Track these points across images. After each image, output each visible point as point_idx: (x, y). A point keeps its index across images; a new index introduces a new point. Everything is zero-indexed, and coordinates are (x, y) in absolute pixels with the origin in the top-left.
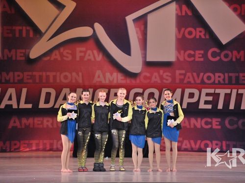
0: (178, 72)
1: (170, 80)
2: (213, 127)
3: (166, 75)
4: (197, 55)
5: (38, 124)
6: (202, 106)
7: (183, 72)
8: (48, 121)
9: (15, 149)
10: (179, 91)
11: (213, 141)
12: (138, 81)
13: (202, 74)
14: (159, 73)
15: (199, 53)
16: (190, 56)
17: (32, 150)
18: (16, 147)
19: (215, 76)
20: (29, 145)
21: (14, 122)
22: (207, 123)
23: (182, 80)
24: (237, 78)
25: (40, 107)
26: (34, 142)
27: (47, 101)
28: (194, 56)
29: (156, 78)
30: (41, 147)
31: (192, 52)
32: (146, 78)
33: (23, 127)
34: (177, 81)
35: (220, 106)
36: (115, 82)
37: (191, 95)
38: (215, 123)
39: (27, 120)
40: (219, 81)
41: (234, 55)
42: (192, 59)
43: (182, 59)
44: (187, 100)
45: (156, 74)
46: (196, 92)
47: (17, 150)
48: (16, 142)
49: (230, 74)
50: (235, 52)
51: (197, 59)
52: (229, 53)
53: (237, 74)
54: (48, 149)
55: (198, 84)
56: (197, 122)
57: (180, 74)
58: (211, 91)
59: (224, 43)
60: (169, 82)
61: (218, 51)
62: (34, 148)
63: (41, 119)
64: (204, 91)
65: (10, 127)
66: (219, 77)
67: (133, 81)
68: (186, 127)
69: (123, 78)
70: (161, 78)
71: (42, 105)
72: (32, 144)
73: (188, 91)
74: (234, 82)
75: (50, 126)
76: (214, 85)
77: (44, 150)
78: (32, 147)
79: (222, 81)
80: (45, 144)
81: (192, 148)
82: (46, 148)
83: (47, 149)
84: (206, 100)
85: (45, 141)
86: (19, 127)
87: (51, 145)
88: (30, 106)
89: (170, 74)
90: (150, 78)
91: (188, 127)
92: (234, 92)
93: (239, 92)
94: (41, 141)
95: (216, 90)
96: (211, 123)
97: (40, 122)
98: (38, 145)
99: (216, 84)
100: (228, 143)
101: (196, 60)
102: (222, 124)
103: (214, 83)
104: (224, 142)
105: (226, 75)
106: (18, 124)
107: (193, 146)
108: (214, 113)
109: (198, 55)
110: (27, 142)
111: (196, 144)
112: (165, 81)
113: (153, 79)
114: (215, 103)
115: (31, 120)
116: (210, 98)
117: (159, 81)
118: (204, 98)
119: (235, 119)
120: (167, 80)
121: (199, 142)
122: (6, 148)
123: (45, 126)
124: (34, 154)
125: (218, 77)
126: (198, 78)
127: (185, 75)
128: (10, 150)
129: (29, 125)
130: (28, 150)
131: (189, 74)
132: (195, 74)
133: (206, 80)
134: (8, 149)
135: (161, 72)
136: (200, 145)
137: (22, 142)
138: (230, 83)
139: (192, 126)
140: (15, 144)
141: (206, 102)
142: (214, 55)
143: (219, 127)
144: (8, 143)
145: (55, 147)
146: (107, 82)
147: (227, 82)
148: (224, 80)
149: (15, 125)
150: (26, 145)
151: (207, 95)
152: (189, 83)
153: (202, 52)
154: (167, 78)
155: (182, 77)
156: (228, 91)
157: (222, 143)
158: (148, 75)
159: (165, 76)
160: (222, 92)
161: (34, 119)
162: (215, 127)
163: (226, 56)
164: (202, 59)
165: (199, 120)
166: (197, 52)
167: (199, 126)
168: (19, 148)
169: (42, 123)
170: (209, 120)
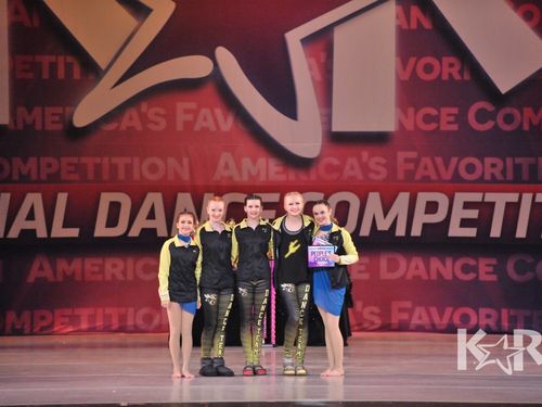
0: (401, 156)
1: (384, 172)
2: (481, 278)
3: (376, 161)
4: (444, 119)
5: (93, 273)
6: (455, 230)
7: (413, 155)
8: (114, 266)
9: (42, 329)
10: (403, 199)
11: (481, 310)
12: (313, 176)
13: (454, 160)
14: (359, 158)
15: (447, 114)
16: (428, 119)
17: (80, 331)
18: (44, 323)
19: (483, 164)
20: (75, 320)
21: (40, 269)
22: (466, 269)
23: (410, 174)
24: (534, 169)
25: (97, 234)
26: (84, 313)
27: (112, 221)
28: (437, 119)
29: (352, 168)
30: (99, 323)
31: (434, 112)
32: (330, 168)
33: (60, 278)
34: (401, 176)
35: (496, 232)
36: (263, 178)
37: (432, 207)
38: (485, 269)
39: (70, 264)
40: (493, 175)
41: (525, 118)
42: (433, 126)
43: (409, 126)
44: (421, 218)
45: (352, 161)
46: (441, 199)
47: (47, 330)
48: (45, 312)
49: (518, 160)
50: (528, 111)
51: (444, 127)
52: (516, 112)
53: (532, 160)
54: (115, 326)
55: (445, 181)
56: (444, 265)
57: (407, 160)
58: (476, 197)
59: (503, 90)
60: (381, 177)
61: (489, 107)
62: (84, 326)
63: (99, 261)
64: (460, 198)
65: (31, 279)
66: (493, 166)
67: (303, 177)
68: (420, 277)
69: (280, 169)
70: (365, 168)
71: (101, 230)
72: (79, 316)
73: (423, 198)
74: (525, 176)
75: (120, 277)
76: (482, 185)
77: (107, 329)
78: (79, 324)
79: (499, 176)
80: (107, 317)
81: (433, 325)
82: (110, 326)
83: (113, 328)
84: (465, 216)
85: (108, 311)
86: (51, 278)
87: (123, 318)
88: (74, 232)
89: (384, 161)
90: (340, 169)
91: (425, 277)
92: (527, 198)
93: (537, 200)
94: (100, 311)
95: (487, 194)
96: (475, 269)
97: (96, 269)
98: (92, 318)
99: (487, 182)
100: (512, 312)
101: (442, 128)
102: (499, 270)
103: (481, 179)
104: (504, 312)
105: (509, 161)
106: (48, 273)
107: (436, 320)
108: (481, 245)
109: (447, 119)
110: (68, 312)
111: (441, 315)
112: (372, 176)
113: (347, 172)
114: (483, 223)
115: (76, 264)
116: (473, 214)
117: (360, 177)
118: (459, 213)
119: (530, 260)
120: (378, 173)
121: (449, 311)
122: (23, 325)
123: (108, 277)
124: (84, 339)
125: (490, 166)
126: (447, 169)
127: (417, 162)
128: (31, 330)
129: (73, 274)
130: (70, 329)
131: (426, 160)
132: (439, 160)
133: (463, 174)
134: (27, 331)
135: (365, 155)
136: (451, 318)
137: (57, 312)
138: (517, 179)
139: (434, 276)
140: (43, 318)
141: (465, 223)
142: (482, 116)
143: (494, 278)
144: (26, 314)
145: (130, 323)
146: (245, 178)
147: (510, 176)
148: (504, 172)
149: (42, 274)
150: (67, 320)
151: (467, 205)
152: (426, 179)
153: (455, 111)
154: (380, 168)
155: (411, 166)
156: (513, 197)
157: (500, 312)
158: (335, 162)
159: (372, 165)
160: (500, 200)
161: (83, 261)
162: (483, 277)
163: (509, 119)
164: (455, 127)
165: (449, 262)
166: (445, 111)
167: (448, 276)
168: (51, 325)
169: (102, 271)
170: (472, 262)
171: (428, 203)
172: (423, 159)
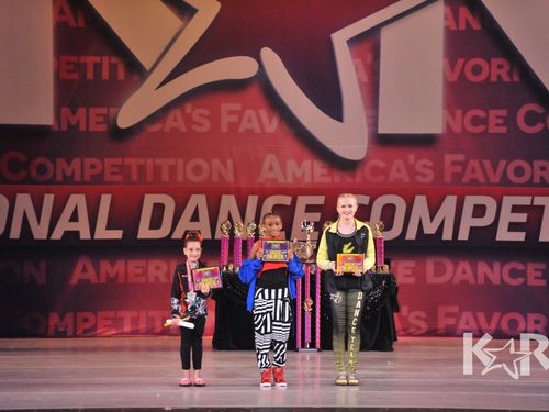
0: (449, 158)
1: (431, 176)
2: (529, 283)
3: (422, 163)
4: (493, 120)
5: (136, 275)
6: (503, 235)
7: (461, 157)
8: (157, 268)
9: (86, 331)
10: (450, 203)
11: (529, 315)
12: (359, 179)
13: (502, 163)
14: (406, 160)
15: (496, 116)
16: (476, 121)
17: (122, 333)
18: (87, 326)
19: (532, 167)
20: (117, 322)
21: (83, 271)
22: (514, 273)
23: (457, 177)
25: (140, 236)
26: (127, 315)
27: (156, 223)
28: (485, 121)
29: (398, 172)
30: (143, 326)
31: (481, 114)
32: (376, 171)
33: (103, 281)
35: (545, 236)
36: (307, 180)
37: (479, 211)
38: (534, 273)
39: (113, 266)
40: (542, 178)
42: (481, 128)
43: (457, 129)
44: (468, 222)
45: (399, 163)
46: (489, 202)
47: (89, 333)
48: (89, 315)
51: (493, 130)
54: (158, 330)
55: (494, 185)
56: (492, 269)
57: (454, 163)
58: (525, 201)
60: (428, 180)
61: (539, 110)
62: (127, 329)
63: (142, 263)
64: (509, 201)
65: (74, 281)
66: (543, 169)
67: (349, 179)
68: (467, 281)
69: (325, 171)
70: (412, 171)
71: (144, 232)
72: (122, 319)
73: (471, 201)
75: (163, 280)
76: (531, 188)
77: (150, 332)
78: (122, 326)
81: (480, 330)
82: (153, 328)
84: (513, 220)
85: (151, 313)
86: (94, 281)
88: (117, 234)
89: (430, 163)
90: (386, 172)
91: (472, 281)
94: (143, 313)
95: (536, 198)
96: (523, 274)
97: (139, 271)
98: (135, 321)
99: (536, 185)
101: (490, 131)
103: (530, 183)
106: (91, 274)
107: (483, 324)
108: (530, 249)
109: (495, 121)
110: (111, 314)
111: (489, 321)
112: (419, 179)
113: (394, 175)
114: (532, 227)
115: (120, 266)
116: (522, 218)
117: (407, 179)
118: (507, 217)
120: (424, 175)
121: (497, 315)
122: (66, 327)
123: (152, 280)
124: (127, 342)
125: (539, 169)
126: (495, 171)
127: (464, 164)
128: (75, 331)
129: (117, 276)
130: (113, 332)
131: (474, 163)
132: (487, 163)
133: (512, 177)
134: (70, 333)
135: (411, 157)
136: (499, 323)
137: (100, 314)
139: (481, 281)
140: (86, 320)
141: (513, 227)
142: (531, 119)
144: (69, 317)
146: (290, 180)
149: (85, 276)
150: (109, 322)
151: (516, 209)
152: (474, 182)
153: (504, 113)
154: (426, 171)
155: (459, 169)
158: (381, 164)
159: (419, 168)
161: (126, 263)
162: (532, 282)
164: (503, 130)
165: (497, 266)
166: (493, 113)
167: (496, 280)
168: (95, 327)
169: (145, 273)
170: (520, 267)
171: (476, 206)
172: (471, 161)
